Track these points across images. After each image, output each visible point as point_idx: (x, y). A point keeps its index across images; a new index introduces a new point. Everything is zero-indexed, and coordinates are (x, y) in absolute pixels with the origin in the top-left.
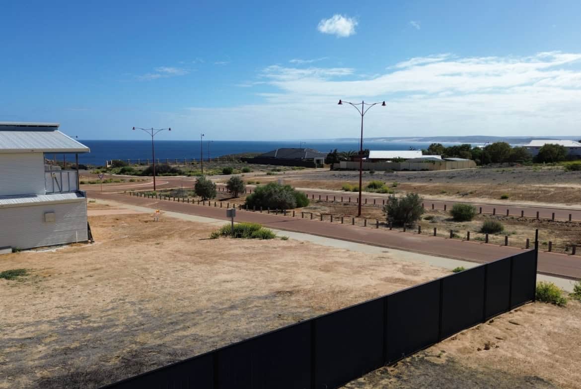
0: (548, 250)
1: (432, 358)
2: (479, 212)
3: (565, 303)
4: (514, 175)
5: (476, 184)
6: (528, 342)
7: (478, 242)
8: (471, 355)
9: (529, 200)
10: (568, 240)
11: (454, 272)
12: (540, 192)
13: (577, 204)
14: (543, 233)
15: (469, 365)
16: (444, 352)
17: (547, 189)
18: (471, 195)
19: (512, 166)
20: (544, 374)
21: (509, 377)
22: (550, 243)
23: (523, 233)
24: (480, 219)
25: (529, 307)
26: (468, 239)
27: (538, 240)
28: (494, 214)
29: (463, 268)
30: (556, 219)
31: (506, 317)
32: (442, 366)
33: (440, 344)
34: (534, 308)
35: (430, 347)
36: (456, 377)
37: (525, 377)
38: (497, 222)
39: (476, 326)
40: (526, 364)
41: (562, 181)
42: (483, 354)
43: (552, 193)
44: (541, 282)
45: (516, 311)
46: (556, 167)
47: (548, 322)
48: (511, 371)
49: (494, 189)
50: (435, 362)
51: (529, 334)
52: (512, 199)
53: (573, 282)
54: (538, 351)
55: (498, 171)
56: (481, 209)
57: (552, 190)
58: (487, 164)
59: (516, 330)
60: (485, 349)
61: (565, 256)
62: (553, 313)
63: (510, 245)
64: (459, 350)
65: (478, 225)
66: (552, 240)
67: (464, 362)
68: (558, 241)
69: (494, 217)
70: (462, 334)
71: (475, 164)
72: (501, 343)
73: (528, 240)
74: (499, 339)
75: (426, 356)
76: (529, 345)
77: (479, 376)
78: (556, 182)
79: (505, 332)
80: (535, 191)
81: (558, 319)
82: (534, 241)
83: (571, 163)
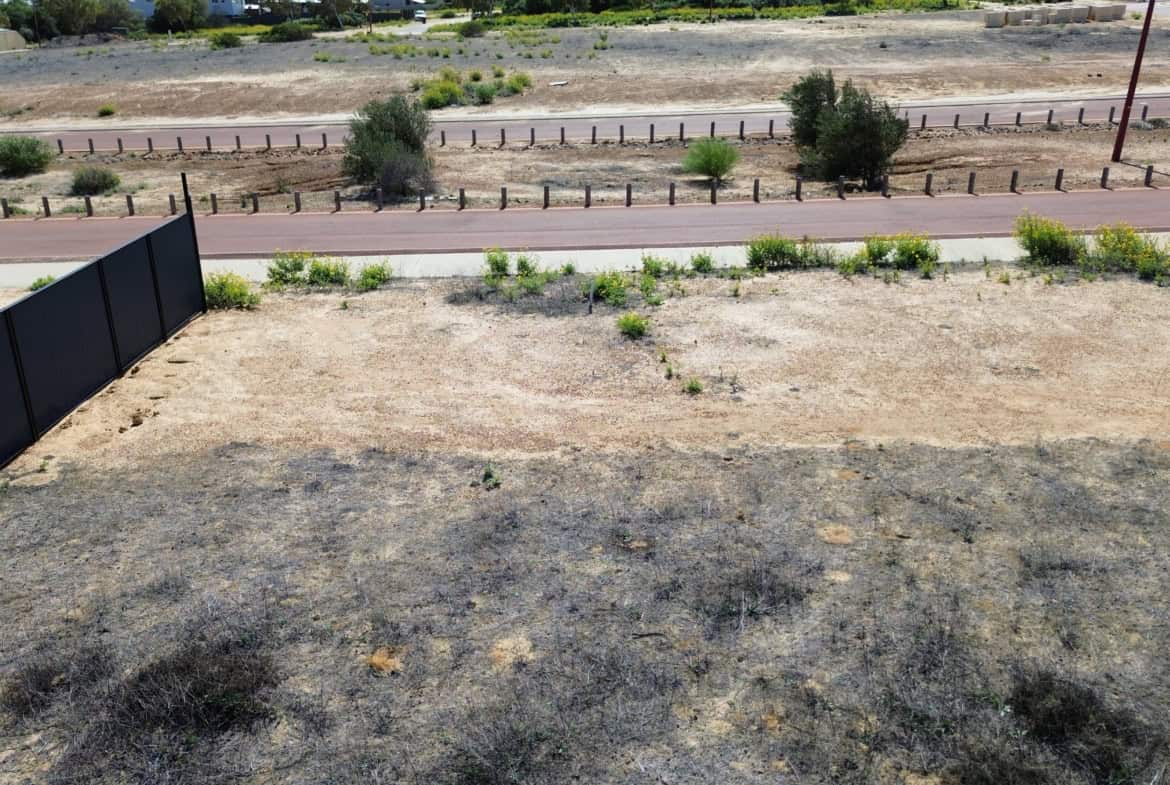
0: (211, 211)
1: (28, 478)
2: (57, 151)
3: (257, 302)
4: (115, 62)
5: (35, 88)
6: (209, 389)
7: (73, 218)
8: (108, 446)
9: (157, 115)
10: (242, 186)
11: (32, 290)
12: (174, 96)
13: (244, 114)
14: (197, 180)
15: (109, 466)
16: (50, 457)
17: (186, 88)
18: (28, 113)
19: (107, 40)
20: (245, 434)
21: (188, 459)
22: (213, 196)
23: (160, 185)
24: (64, 167)
25: (199, 324)
26: (48, 213)
27: (190, 194)
28: (92, 152)
29: (50, 279)
30: (215, 148)
31: (161, 353)
32: (54, 486)
33: (37, 444)
34: (206, 324)
35: (16, 457)
36: (86, 497)
37: (217, 450)
38: (102, 167)
39: (108, 387)
40: (213, 428)
41: (210, 70)
42: (133, 435)
43: (198, 95)
44: (212, 274)
45: (176, 338)
46: (193, 40)
47: (236, 343)
48: (191, 448)
49: (80, 95)
50: (37, 484)
51: (208, 373)
52: (122, 115)
53: (265, 262)
54: (230, 399)
55: (78, 55)
56: (60, 142)
57: (196, 89)
58: (50, 39)
59: (184, 374)
60: (134, 425)
61: (241, 218)
62: (241, 325)
63: (141, 213)
64: (83, 444)
65: (62, 180)
66: (215, 190)
67: (97, 464)
68: (226, 191)
69: (92, 157)
70: (82, 411)
71: (23, 40)
72: (162, 405)
73: (172, 197)
74: (156, 398)
75: (12, 478)
76: (212, 392)
77: (133, 478)
78: (199, 74)
79: (164, 383)
80: (165, 93)
81: (252, 333)
82: (183, 197)
83: (219, 32)
